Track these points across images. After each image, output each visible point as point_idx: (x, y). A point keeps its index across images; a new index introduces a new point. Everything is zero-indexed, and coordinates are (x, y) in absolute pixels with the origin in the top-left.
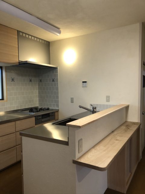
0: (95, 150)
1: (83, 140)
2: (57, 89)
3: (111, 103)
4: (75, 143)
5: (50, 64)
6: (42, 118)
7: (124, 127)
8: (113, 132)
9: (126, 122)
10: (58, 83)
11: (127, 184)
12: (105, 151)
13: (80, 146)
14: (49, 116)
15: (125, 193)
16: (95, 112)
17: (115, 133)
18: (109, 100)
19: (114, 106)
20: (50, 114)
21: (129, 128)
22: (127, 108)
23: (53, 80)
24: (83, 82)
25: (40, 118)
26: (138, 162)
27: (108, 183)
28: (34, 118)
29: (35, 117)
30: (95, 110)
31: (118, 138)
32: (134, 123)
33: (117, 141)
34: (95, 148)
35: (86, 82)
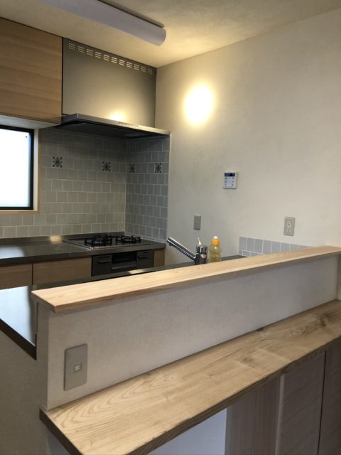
0: (143, 384)
2: (165, 191)
5: (154, 127)
6: (113, 263)
9: (335, 301)
10: (167, 176)
14: (136, 260)
16: (204, 261)
17: (266, 334)
20: (138, 254)
21: (325, 325)
23: (158, 168)
24: (227, 175)
25: (107, 261)
28: (89, 261)
29: (92, 256)
30: (202, 256)
34: (152, 377)
35: (233, 175)
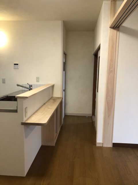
0: (35, 115)
1: (28, 108)
3: (40, 83)
4: (23, 110)
7: (51, 101)
8: (44, 104)
9: (52, 97)
11: (55, 139)
12: (42, 115)
13: (26, 112)
15: (54, 145)
16: (32, 89)
17: (47, 104)
18: (39, 81)
19: (42, 85)
21: (55, 101)
22: (53, 86)
24: (15, 64)
26: (61, 126)
27: (42, 142)
30: (31, 87)
31: (50, 107)
32: (59, 98)
33: (49, 109)
34: (35, 114)
35: (17, 64)
